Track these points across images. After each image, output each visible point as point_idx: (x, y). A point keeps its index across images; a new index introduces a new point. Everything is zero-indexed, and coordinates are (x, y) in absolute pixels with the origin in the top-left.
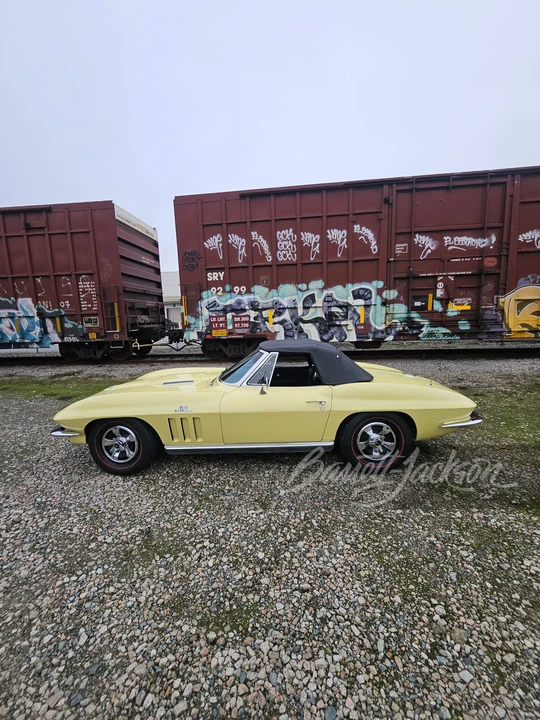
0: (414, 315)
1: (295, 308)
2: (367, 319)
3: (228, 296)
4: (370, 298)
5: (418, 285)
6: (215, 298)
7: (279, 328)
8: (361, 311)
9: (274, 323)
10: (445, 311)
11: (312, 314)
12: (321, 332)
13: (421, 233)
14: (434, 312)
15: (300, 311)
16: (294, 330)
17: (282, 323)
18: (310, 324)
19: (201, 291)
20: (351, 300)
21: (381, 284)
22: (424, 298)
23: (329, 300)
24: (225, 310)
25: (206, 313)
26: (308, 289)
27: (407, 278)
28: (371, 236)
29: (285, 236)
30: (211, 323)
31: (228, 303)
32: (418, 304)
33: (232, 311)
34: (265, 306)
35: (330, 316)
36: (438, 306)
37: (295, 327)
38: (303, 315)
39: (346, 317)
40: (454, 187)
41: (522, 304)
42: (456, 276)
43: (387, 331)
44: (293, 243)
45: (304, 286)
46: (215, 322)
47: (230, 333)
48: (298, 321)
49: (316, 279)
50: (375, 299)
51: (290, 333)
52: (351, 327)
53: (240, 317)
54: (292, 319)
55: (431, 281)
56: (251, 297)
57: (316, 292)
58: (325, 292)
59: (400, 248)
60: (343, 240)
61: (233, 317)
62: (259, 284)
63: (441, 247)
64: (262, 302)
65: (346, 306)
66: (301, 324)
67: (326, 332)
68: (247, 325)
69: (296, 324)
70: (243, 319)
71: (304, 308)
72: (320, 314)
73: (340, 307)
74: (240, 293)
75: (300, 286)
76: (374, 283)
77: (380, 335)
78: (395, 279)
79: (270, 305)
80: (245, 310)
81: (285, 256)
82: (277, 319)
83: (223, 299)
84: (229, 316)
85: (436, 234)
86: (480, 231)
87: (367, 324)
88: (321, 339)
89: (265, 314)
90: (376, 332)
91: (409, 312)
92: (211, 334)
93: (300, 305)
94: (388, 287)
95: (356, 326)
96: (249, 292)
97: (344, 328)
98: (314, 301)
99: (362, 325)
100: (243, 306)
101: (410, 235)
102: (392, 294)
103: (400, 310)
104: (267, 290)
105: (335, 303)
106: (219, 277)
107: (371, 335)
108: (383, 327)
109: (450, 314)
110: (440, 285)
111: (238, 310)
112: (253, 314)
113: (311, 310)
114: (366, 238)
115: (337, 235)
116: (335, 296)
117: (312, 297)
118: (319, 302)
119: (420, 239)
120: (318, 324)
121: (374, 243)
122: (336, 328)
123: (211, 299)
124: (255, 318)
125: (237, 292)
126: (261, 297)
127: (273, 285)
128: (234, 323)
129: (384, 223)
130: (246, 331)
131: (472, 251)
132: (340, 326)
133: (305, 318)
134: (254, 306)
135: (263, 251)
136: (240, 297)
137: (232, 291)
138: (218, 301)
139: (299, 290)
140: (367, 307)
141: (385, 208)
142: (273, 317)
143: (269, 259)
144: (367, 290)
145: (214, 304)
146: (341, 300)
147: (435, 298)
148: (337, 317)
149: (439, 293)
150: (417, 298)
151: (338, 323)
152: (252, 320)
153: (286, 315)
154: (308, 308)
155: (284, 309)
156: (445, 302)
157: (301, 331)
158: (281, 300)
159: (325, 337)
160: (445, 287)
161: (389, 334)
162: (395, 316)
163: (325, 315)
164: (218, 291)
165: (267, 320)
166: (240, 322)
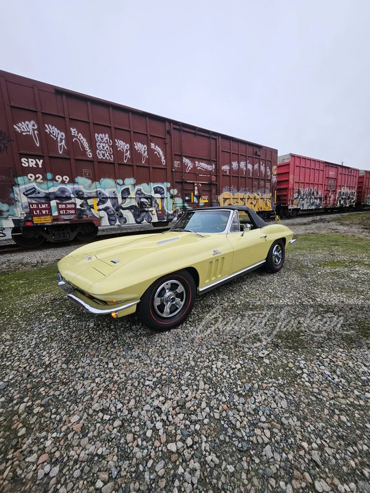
0: (186, 205)
1: (116, 198)
2: (163, 207)
3: (50, 184)
4: (163, 193)
5: (187, 187)
6: (34, 184)
7: (103, 214)
8: (159, 201)
9: (99, 210)
10: (199, 203)
11: (128, 203)
12: (136, 216)
13: (186, 157)
14: (194, 203)
15: (120, 201)
16: (116, 215)
17: (106, 209)
18: (127, 211)
19: (17, 176)
20: (153, 194)
21: (169, 185)
22: (189, 195)
23: (139, 193)
24: (48, 198)
25: (25, 200)
26: (124, 184)
27: (182, 183)
28: (161, 153)
29: (102, 139)
30: (31, 210)
31: (51, 190)
32: (187, 198)
33: (56, 198)
34: (89, 195)
35: (141, 204)
36: (195, 200)
37: (116, 213)
38: (122, 203)
39: (151, 206)
40: (198, 135)
41: (225, 199)
42: (202, 184)
43: (173, 215)
44: (109, 145)
45: (120, 181)
46: (36, 209)
47: (55, 219)
48: (118, 208)
49: (129, 177)
50: (166, 195)
51: (113, 218)
52: (154, 212)
53: (66, 204)
54: (113, 206)
55: (192, 185)
56: (76, 186)
57: (130, 187)
58: (137, 187)
59: (176, 164)
60: (145, 152)
61: (58, 204)
62: (82, 176)
63: (195, 167)
64: (86, 192)
65: (150, 198)
66: (121, 211)
67: (139, 216)
68: (73, 212)
69: (117, 210)
70: (69, 206)
71: (123, 198)
72: (134, 203)
73: (147, 198)
74: (63, 182)
75: (118, 181)
76: (165, 183)
77: (171, 217)
78: (176, 182)
79: (94, 194)
80: (70, 198)
81: (104, 155)
82: (101, 207)
83: (44, 186)
84: (53, 203)
85: (192, 159)
86: (209, 161)
87: (163, 210)
88: (136, 221)
89: (90, 202)
90: (168, 215)
91: (184, 203)
92: (32, 221)
93: (119, 196)
94: (173, 187)
95: (157, 211)
96: (72, 181)
97: (150, 213)
98: (129, 194)
99: (160, 211)
100: (67, 194)
101: (181, 156)
102: (175, 192)
103: (179, 201)
104: (89, 182)
105: (143, 196)
106: (37, 164)
107: (166, 217)
108: (171, 212)
109: (201, 204)
110: (196, 188)
111: (62, 197)
112: (79, 202)
113: (128, 200)
114: (159, 153)
115: (140, 147)
116: (143, 191)
117: (127, 190)
118: (133, 194)
119: (186, 161)
120: (133, 210)
121: (163, 158)
122: (145, 213)
123: (29, 186)
124: (81, 206)
125: (60, 180)
126: (85, 187)
127: (95, 178)
128: (59, 210)
129: (168, 146)
130: (72, 217)
131: (207, 172)
132: (148, 211)
133: (124, 206)
134: (79, 195)
135: (83, 147)
136: (63, 186)
137: (54, 179)
138: (37, 187)
139: (118, 183)
140: (162, 198)
141: (168, 137)
142: (98, 205)
143: (90, 155)
144: (161, 188)
145: (34, 191)
146: (147, 194)
147: (194, 195)
148: (146, 205)
149: (196, 193)
150: (186, 195)
151: (146, 209)
152: (78, 207)
153: (109, 204)
154: (125, 198)
155: (107, 198)
156: (198, 197)
157: (121, 216)
158: (103, 191)
159: (139, 220)
160: (198, 190)
161: (175, 216)
162: (178, 205)
163: (138, 203)
164: (36, 179)
165: (92, 207)
166: (66, 209)
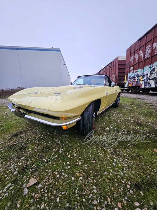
1: (148, 75)
3: (133, 73)
6: (130, 75)
7: (143, 82)
11: (153, 76)
12: (156, 83)
16: (147, 83)
17: (144, 80)
18: (152, 80)
19: (128, 73)
25: (128, 79)
26: (153, 66)
29: (148, 48)
30: (129, 82)
31: (133, 76)
33: (133, 78)
34: (140, 75)
38: (150, 77)
44: (150, 50)
47: (132, 85)
49: (156, 61)
51: (146, 84)
54: (147, 79)
56: (137, 73)
57: (155, 67)
61: (133, 80)
62: (139, 68)
66: (149, 81)
68: (135, 82)
70: (135, 80)
72: (155, 76)
74: (135, 72)
75: (150, 66)
81: (147, 56)
84: (132, 79)
89: (140, 78)
92: (129, 85)
93: (149, 73)
96: (137, 71)
98: (154, 71)
100: (135, 76)
104: (141, 69)
106: (132, 68)
112: (137, 78)
117: (154, 69)
118: (156, 71)
120: (154, 80)
123: (130, 76)
124: (137, 80)
126: (140, 73)
127: (143, 68)
130: (135, 84)
133: (151, 78)
134: (138, 76)
135: (141, 56)
136: (135, 74)
142: (142, 79)
143: (143, 59)
145: (130, 77)
152: (136, 80)
153: (145, 78)
154: (152, 74)
155: (145, 75)
157: (149, 83)
158: (144, 72)
164: (131, 73)
165: (140, 80)
166: (134, 81)
